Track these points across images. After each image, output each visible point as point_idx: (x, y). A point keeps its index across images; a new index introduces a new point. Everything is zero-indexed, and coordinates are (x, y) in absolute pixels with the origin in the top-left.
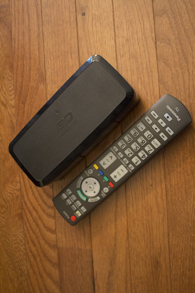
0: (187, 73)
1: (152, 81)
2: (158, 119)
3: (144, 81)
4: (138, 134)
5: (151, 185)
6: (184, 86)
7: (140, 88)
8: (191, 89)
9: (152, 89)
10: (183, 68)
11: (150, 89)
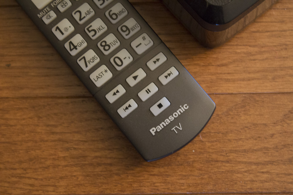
0: (266, 160)
1: (253, 79)
2: (158, 83)
3: (254, 60)
4: (127, 35)
5: (8, 66)
6: (236, 151)
7: (238, 51)
8: (228, 167)
9: (234, 78)
10: (277, 151)
11: (232, 73)
